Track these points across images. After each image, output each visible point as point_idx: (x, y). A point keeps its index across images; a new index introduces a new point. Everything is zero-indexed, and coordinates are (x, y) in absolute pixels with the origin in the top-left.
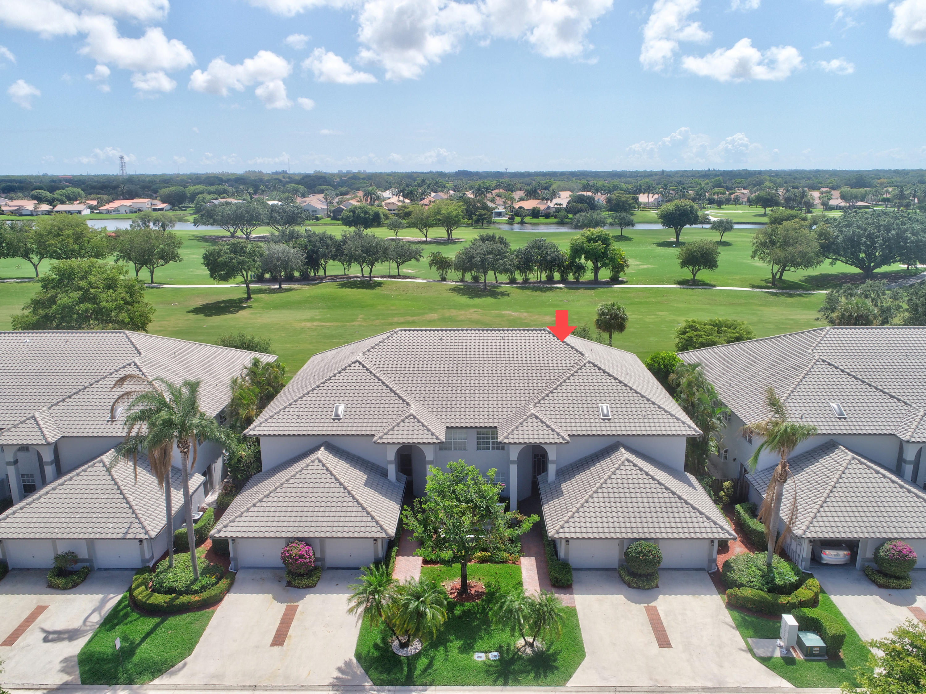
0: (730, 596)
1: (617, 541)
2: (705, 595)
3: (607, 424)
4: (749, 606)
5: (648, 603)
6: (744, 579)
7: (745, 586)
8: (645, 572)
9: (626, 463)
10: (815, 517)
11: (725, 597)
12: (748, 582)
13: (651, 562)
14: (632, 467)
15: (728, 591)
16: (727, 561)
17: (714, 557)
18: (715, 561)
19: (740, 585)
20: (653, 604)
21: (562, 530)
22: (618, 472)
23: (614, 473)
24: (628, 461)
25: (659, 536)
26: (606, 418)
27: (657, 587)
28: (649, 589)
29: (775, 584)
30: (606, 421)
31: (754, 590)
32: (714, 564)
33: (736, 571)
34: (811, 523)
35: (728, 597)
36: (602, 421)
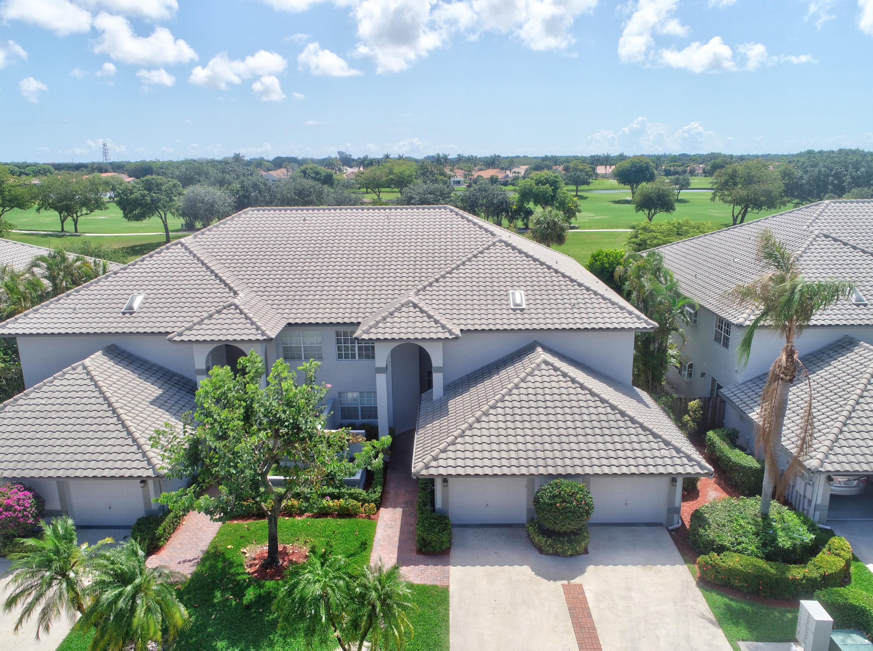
0: (705, 568)
1: (524, 480)
2: (664, 565)
3: (519, 316)
4: (737, 583)
5: (569, 580)
6: (727, 540)
7: (728, 549)
8: (565, 529)
9: (543, 366)
10: (837, 440)
11: (696, 567)
12: (732, 543)
13: (574, 512)
14: (552, 372)
15: (701, 559)
16: (697, 511)
17: (677, 505)
18: (677, 510)
19: (721, 549)
20: (577, 581)
21: (434, 464)
22: (529, 378)
23: (523, 380)
24: (546, 363)
25: (588, 470)
26: (518, 309)
27: (586, 552)
28: (572, 555)
29: (777, 547)
30: (518, 311)
31: (745, 557)
32: (676, 516)
33: (714, 525)
34: (831, 449)
35: (700, 567)
36: (511, 311)
